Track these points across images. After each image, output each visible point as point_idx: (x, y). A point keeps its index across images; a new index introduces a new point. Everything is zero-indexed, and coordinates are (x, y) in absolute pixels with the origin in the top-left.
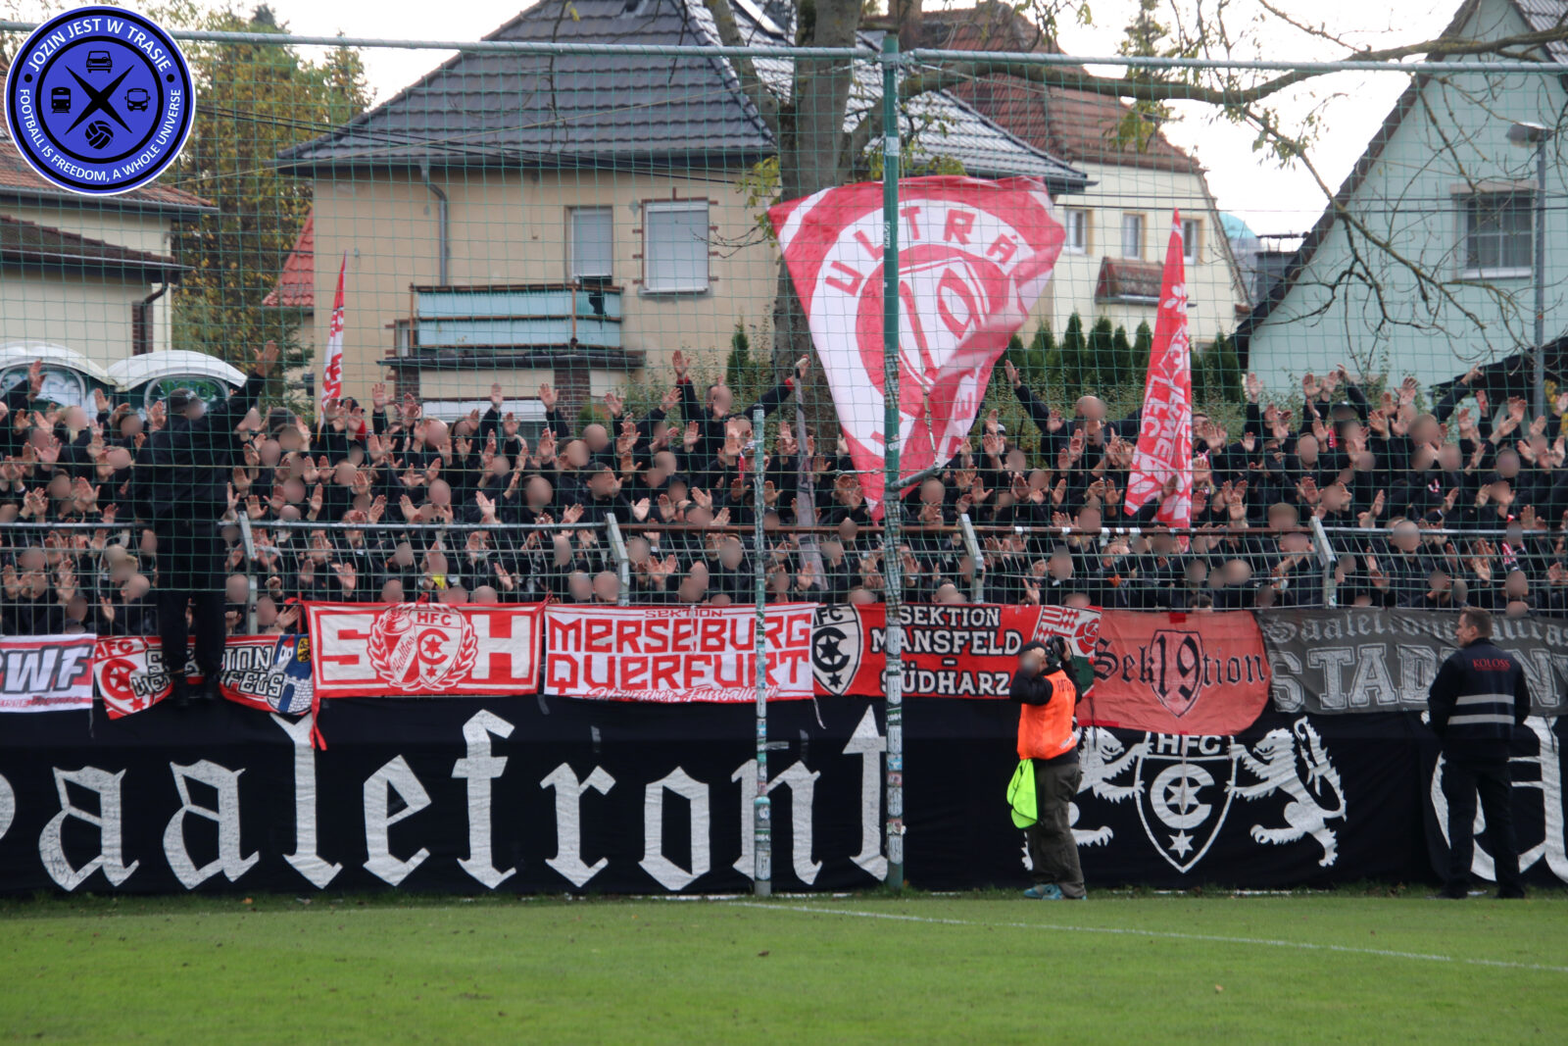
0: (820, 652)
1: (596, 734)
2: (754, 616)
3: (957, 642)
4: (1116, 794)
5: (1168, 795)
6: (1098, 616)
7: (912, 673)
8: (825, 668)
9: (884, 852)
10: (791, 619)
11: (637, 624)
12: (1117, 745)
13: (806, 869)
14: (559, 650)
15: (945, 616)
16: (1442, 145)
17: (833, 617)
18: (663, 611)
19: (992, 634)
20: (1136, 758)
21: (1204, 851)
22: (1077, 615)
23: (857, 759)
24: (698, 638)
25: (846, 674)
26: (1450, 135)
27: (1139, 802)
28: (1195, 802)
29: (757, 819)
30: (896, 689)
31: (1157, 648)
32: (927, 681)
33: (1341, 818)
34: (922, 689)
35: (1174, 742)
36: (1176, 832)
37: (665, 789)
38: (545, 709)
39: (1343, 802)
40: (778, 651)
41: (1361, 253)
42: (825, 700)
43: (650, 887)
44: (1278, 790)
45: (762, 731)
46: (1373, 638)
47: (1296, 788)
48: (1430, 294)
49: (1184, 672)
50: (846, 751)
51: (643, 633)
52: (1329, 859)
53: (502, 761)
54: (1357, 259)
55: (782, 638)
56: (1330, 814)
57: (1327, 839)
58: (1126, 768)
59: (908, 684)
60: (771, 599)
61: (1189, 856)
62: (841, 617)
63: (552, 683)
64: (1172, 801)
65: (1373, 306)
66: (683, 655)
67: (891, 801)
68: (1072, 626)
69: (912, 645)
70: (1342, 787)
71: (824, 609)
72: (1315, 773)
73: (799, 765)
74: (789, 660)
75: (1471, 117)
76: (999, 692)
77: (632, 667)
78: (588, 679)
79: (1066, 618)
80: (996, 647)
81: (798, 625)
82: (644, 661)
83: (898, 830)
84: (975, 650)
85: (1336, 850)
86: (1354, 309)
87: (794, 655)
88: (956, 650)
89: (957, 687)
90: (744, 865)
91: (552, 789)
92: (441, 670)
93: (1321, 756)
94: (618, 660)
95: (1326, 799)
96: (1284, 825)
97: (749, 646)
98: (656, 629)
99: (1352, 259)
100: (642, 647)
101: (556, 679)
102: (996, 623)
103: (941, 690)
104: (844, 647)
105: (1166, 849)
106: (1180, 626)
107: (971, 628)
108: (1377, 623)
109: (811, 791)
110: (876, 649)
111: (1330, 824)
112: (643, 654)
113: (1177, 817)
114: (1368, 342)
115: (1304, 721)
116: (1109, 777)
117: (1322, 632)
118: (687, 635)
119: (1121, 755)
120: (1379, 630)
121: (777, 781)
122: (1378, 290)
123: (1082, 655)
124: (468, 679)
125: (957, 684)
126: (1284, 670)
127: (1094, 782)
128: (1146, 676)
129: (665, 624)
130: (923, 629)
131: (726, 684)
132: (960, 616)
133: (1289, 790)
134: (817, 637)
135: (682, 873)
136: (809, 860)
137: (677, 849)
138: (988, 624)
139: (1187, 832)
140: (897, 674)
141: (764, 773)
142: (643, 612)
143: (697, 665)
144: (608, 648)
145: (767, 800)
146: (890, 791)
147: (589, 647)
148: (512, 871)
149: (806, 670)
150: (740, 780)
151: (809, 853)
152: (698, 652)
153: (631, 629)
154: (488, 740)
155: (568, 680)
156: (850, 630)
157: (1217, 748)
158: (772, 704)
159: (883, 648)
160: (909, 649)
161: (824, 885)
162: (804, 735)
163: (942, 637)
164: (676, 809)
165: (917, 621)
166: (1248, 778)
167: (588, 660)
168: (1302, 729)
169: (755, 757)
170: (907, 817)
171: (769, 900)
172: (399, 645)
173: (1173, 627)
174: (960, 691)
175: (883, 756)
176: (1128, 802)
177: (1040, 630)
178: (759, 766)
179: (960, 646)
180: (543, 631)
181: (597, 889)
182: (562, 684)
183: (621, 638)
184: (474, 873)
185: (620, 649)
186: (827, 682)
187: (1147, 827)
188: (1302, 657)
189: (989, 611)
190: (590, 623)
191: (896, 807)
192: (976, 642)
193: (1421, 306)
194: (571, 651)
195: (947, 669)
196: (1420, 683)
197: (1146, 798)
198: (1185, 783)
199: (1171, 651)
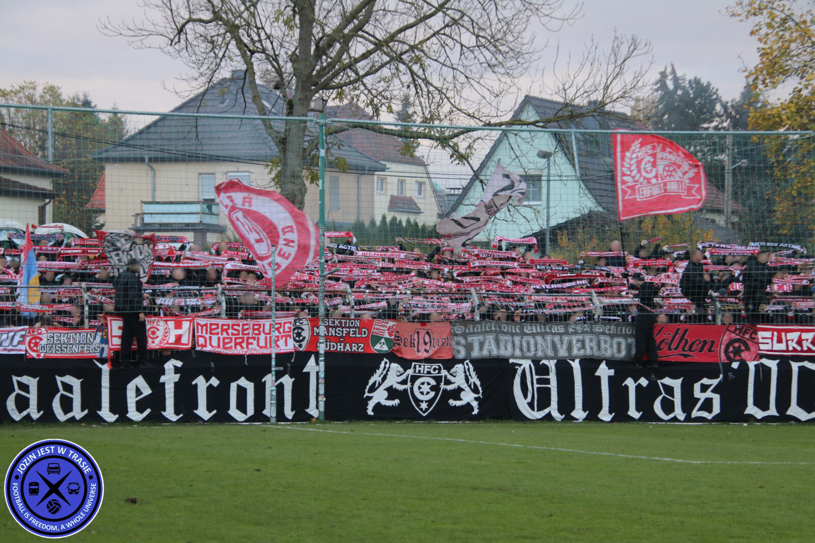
0: (295, 335)
1: (212, 365)
2: (271, 323)
3: (345, 332)
4: (401, 388)
5: (420, 388)
6: (395, 323)
7: (328, 343)
8: (296, 341)
9: (317, 407)
10: (285, 323)
11: (228, 325)
12: (401, 370)
13: (289, 413)
14: (200, 334)
16: (515, 157)
17: (300, 323)
19: (357, 329)
20: (408, 375)
21: (432, 409)
22: (388, 323)
23: (308, 374)
24: (251, 331)
25: (304, 343)
26: (518, 153)
27: (409, 391)
28: (429, 391)
29: (272, 395)
30: (322, 349)
31: (416, 335)
32: (334, 346)
33: (480, 397)
34: (332, 349)
35: (422, 369)
36: (422, 401)
37: (238, 385)
38: (194, 356)
39: (481, 391)
40: (280, 335)
42: (297, 352)
43: (232, 419)
44: (459, 387)
45: (273, 363)
46: (491, 332)
47: (464, 386)
49: (426, 344)
50: (304, 371)
51: (231, 328)
52: (476, 412)
53: (178, 376)
55: (281, 330)
56: (476, 396)
58: (405, 378)
59: (327, 347)
61: (427, 410)
62: (303, 323)
63: (199, 346)
64: (421, 390)
66: (245, 337)
67: (320, 389)
68: (386, 327)
69: (328, 333)
70: (481, 386)
71: (296, 320)
72: (471, 381)
73: (287, 376)
74: (284, 338)
75: (525, 147)
76: (360, 350)
77: (227, 341)
78: (211, 344)
79: (384, 324)
80: (359, 334)
81: (287, 325)
82: (231, 339)
83: (322, 399)
84: (351, 335)
85: (478, 409)
87: (286, 336)
88: (344, 335)
89: (344, 349)
90: (266, 412)
91: (196, 385)
92: (157, 341)
93: (473, 374)
94: (221, 338)
95: (475, 390)
96: (460, 399)
97: (270, 333)
98: (235, 327)
100: (230, 334)
101: (200, 344)
102: (359, 325)
103: (339, 350)
104: (304, 334)
105: (418, 407)
106: (424, 327)
107: (350, 327)
108: (493, 327)
109: (291, 385)
110: (315, 334)
111: (476, 399)
112: (231, 336)
113: (423, 396)
115: (468, 361)
116: (399, 381)
117: (473, 330)
118: (247, 329)
119: (403, 374)
120: (493, 329)
121: (279, 382)
123: (390, 337)
124: (167, 343)
125: (344, 347)
126: (458, 343)
127: (393, 383)
128: (412, 345)
129: (238, 325)
130: (332, 327)
131: (261, 347)
132: (346, 323)
133: (463, 387)
134: (294, 329)
135: (243, 415)
136: (290, 411)
137: (242, 407)
138: (356, 326)
139: (426, 402)
140: (323, 343)
141: (274, 378)
143: (250, 341)
144: (218, 334)
145: (275, 388)
146: (320, 385)
147: (211, 333)
148: (181, 415)
149: (291, 342)
150: (265, 381)
151: (290, 408)
152: (251, 336)
153: (226, 327)
154: (173, 368)
155: (204, 345)
156: (306, 327)
157: (437, 371)
158: (277, 354)
159: (318, 334)
161: (295, 419)
162: (289, 365)
163: (339, 330)
164: (242, 391)
165: (330, 325)
166: (448, 382)
167: (210, 338)
168: (467, 364)
169: (271, 373)
170: (326, 395)
171: (275, 424)
173: (422, 328)
175: (317, 373)
176: (405, 391)
177: (375, 328)
178: (272, 376)
179: (346, 334)
180: (194, 327)
181: (212, 421)
182: (202, 346)
183: (223, 330)
184: (167, 417)
185: (222, 334)
186: (298, 346)
187: (412, 400)
188: (466, 339)
190: (211, 325)
191: (322, 391)
192: (351, 332)
193: (508, 213)
194: (204, 334)
195: (341, 342)
196: (506, 348)
197: (412, 389)
198: (426, 384)
199: (421, 336)
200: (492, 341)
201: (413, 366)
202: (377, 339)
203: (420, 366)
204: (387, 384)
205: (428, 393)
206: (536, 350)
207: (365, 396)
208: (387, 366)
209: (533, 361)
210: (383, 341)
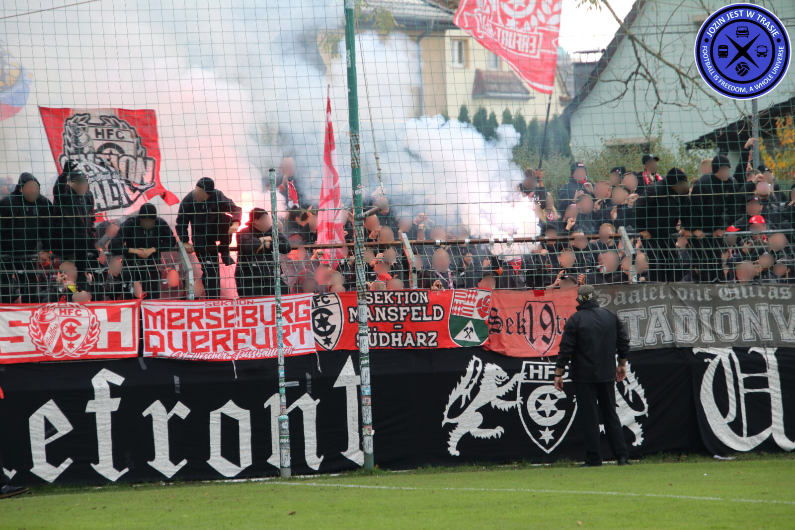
0: (317, 324)
1: (177, 380)
2: (274, 303)
3: (402, 314)
4: (505, 405)
5: (538, 405)
6: (489, 294)
7: (375, 334)
8: (320, 334)
9: (361, 448)
10: (298, 304)
11: (200, 311)
12: (504, 374)
13: (313, 460)
14: (151, 328)
15: (394, 297)
17: (324, 302)
18: (216, 302)
19: (424, 308)
20: (517, 382)
21: (561, 439)
22: (476, 294)
23: (343, 390)
24: (240, 318)
25: (334, 337)
27: (520, 410)
28: (555, 409)
29: (281, 429)
30: (365, 344)
31: (527, 312)
32: (385, 339)
33: (645, 415)
34: (382, 344)
35: (540, 372)
36: (544, 428)
37: (222, 414)
38: (144, 367)
39: (646, 406)
40: (291, 324)
41: (643, 60)
42: (322, 354)
43: (214, 475)
45: (282, 373)
46: (658, 302)
48: (686, 85)
49: (544, 327)
50: (335, 386)
51: (204, 316)
52: (639, 441)
53: (117, 401)
54: (640, 64)
55: (293, 316)
56: (638, 414)
57: (637, 429)
58: (511, 389)
59: (373, 342)
60: (285, 291)
61: (552, 443)
62: (329, 301)
63: (148, 349)
64: (540, 409)
65: (652, 92)
66: (231, 329)
67: (365, 414)
68: (474, 300)
69: (374, 317)
70: (645, 396)
71: (318, 297)
72: (628, 388)
73: (306, 395)
74: (298, 330)
76: (430, 344)
77: (198, 338)
78: (171, 346)
79: (470, 296)
80: (427, 316)
81: (302, 308)
82: (206, 334)
83: (369, 433)
84: (414, 319)
85: (642, 436)
86: (640, 95)
87: (301, 327)
88: (402, 319)
89: (403, 342)
90: (273, 461)
91: (150, 417)
92: (77, 343)
94: (189, 334)
95: (636, 404)
97: (272, 322)
98: (213, 314)
99: (637, 64)
100: (204, 326)
101: (151, 346)
102: (426, 301)
103: (394, 344)
104: (332, 320)
105: (537, 440)
106: (541, 298)
107: (410, 305)
108: (661, 292)
109: (315, 412)
110: (352, 320)
111: (638, 419)
112: (205, 330)
113: (544, 419)
114: (650, 115)
116: (501, 396)
117: (627, 299)
118: (233, 316)
119: (507, 381)
120: (662, 297)
121: (293, 406)
122: (655, 84)
123: (481, 319)
124: (95, 349)
125: (404, 340)
127: (491, 399)
128: (521, 330)
129: (218, 310)
130: (381, 306)
131: (259, 347)
132: (403, 297)
134: (314, 314)
135: (234, 467)
136: (315, 455)
137: (231, 452)
138: (421, 301)
139: (551, 428)
140: (365, 335)
141: (284, 400)
142: (203, 303)
143: (241, 336)
144: (182, 326)
145: (287, 417)
146: (364, 408)
147: (170, 327)
148: (126, 470)
149: (310, 336)
150: (269, 407)
151: (315, 451)
152: (241, 327)
153: (197, 314)
154: (108, 386)
155: (159, 347)
156: (335, 309)
158: (287, 358)
159: (356, 319)
160: (372, 319)
161: (325, 469)
162: (308, 376)
163: (393, 311)
164: (230, 426)
165: (377, 302)
167: (170, 334)
169: (278, 392)
170: (375, 424)
171: (290, 480)
172: (49, 329)
173: (536, 299)
174: (405, 345)
175: (359, 388)
177: (454, 304)
178: (281, 396)
179: (404, 316)
180: (140, 317)
181: (182, 477)
182: (155, 349)
183: (190, 320)
184: (102, 472)
185: (190, 327)
186: (322, 343)
187: (525, 426)
189: (421, 294)
190: (170, 311)
191: (368, 419)
192: (414, 314)
193: (681, 92)
194: (159, 329)
195: (397, 331)
196: (686, 330)
197: (524, 407)
198: (548, 397)
199: (536, 314)
200: (663, 319)
201: (524, 367)
202: (459, 323)
203: (536, 367)
204: (480, 401)
205: (553, 413)
206: (741, 331)
207: (443, 423)
208: (479, 369)
209: (735, 349)
210: (470, 325)
